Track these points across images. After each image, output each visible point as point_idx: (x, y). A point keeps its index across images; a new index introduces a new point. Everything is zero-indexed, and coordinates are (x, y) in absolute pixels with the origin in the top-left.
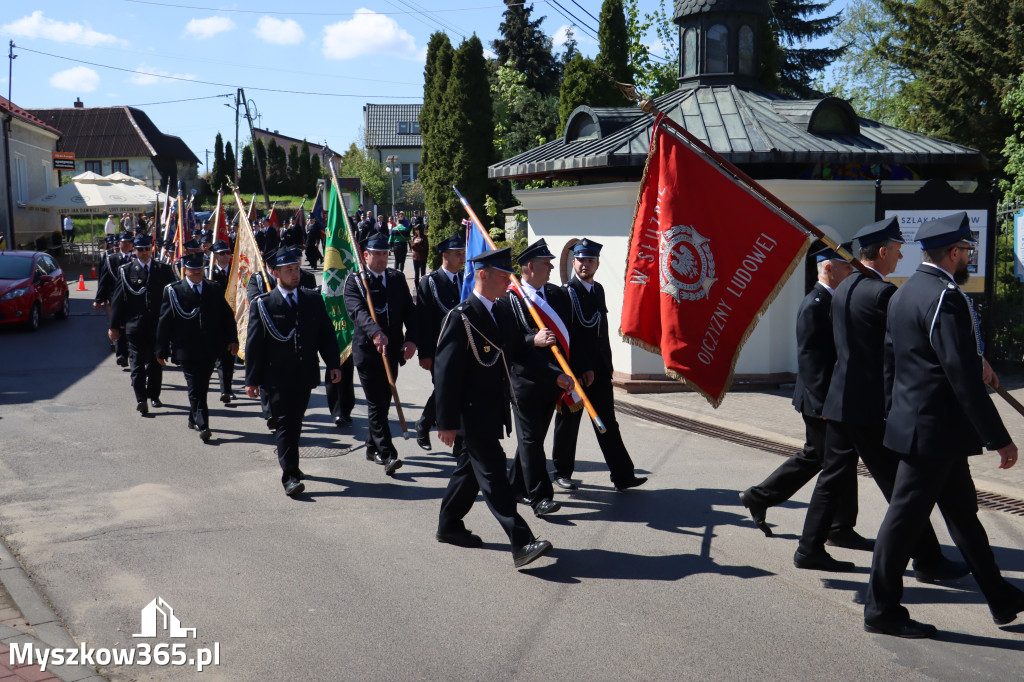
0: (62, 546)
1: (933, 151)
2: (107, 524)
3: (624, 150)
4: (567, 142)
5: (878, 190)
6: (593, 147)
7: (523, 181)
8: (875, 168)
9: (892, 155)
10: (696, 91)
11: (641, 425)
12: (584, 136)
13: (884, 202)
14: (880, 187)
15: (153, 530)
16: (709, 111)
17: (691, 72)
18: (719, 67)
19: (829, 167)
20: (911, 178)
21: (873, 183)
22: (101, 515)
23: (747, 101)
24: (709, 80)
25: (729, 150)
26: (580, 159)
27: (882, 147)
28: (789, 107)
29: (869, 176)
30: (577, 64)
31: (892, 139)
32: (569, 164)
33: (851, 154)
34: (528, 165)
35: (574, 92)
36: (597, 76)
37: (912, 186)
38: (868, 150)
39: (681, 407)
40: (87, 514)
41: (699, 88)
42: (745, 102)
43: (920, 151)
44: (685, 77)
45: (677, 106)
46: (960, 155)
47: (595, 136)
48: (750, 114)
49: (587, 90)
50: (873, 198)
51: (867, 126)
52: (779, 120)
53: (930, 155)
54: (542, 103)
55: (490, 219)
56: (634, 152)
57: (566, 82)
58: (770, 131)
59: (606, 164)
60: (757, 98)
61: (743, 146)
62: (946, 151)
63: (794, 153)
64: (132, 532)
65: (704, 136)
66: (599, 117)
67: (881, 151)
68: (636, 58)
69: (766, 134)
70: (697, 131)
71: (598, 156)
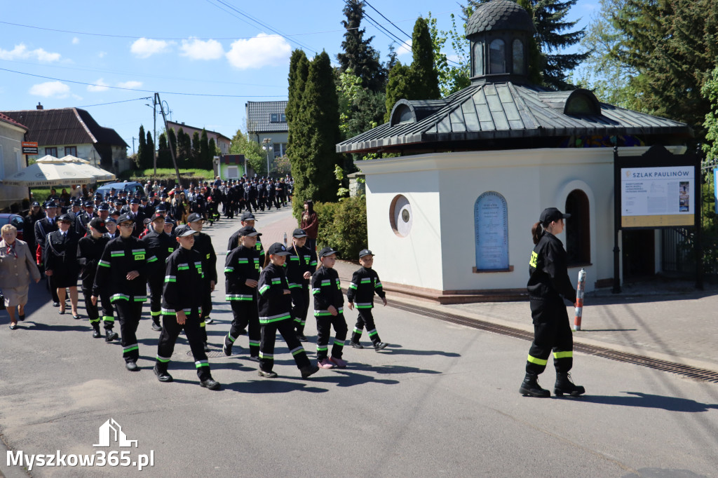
0: (34, 427)
1: (654, 125)
2: (67, 410)
3: (433, 131)
4: (392, 126)
5: (616, 154)
6: (411, 128)
7: (361, 154)
8: (613, 138)
9: (624, 129)
10: (483, 87)
11: (451, 327)
12: (404, 120)
13: (621, 163)
14: (617, 152)
15: (101, 413)
16: (493, 101)
17: (479, 73)
18: (499, 69)
19: (580, 138)
20: (639, 145)
21: (612, 149)
22: (62, 403)
23: (521, 93)
24: (493, 79)
25: (508, 128)
26: (401, 137)
27: (617, 123)
28: (550, 97)
29: (609, 144)
30: (397, 70)
31: (624, 117)
32: (394, 141)
33: (595, 129)
34: (364, 143)
35: (396, 90)
36: (412, 78)
37: (640, 150)
38: (607, 126)
39: (479, 314)
40: (52, 403)
41: (485, 85)
42: (518, 93)
43: (645, 125)
44: (475, 77)
45: (470, 97)
46: (673, 128)
47: (412, 121)
48: (522, 102)
49: (405, 88)
50: (612, 160)
51: (607, 109)
52: (542, 105)
53: (651, 128)
54: (374, 98)
55: (339, 182)
56: (440, 132)
57: (390, 82)
58: (537, 114)
59: (420, 140)
60: (526, 91)
61: (517, 126)
62: (663, 125)
63: (555, 129)
64: (86, 415)
65: (490, 119)
66: (414, 107)
67: (616, 126)
68: (438, 64)
69: (534, 116)
70: (484, 116)
71: (414, 135)
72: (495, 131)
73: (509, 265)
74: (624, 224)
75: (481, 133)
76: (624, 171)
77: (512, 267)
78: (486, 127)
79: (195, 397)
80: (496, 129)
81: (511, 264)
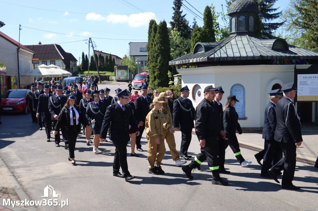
0: (35, 182)
2: (49, 175)
3: (212, 56)
4: (194, 54)
5: (295, 68)
6: (203, 55)
8: (294, 61)
9: (299, 56)
10: (235, 37)
12: (199, 52)
13: (298, 72)
14: (296, 67)
15: (64, 177)
16: (240, 43)
17: (233, 31)
18: (243, 29)
19: (279, 61)
20: (306, 64)
21: (294, 65)
22: (47, 172)
23: (252, 40)
24: (240, 33)
25: (246, 56)
26: (198, 59)
28: (267, 42)
29: (292, 63)
30: (197, 29)
31: (299, 51)
32: (195, 60)
33: (286, 56)
34: (181, 61)
35: (196, 38)
36: (203, 33)
37: (307, 66)
38: (292, 55)
40: (43, 172)
42: (251, 40)
43: (309, 55)
44: (232, 32)
45: (229, 42)
47: (203, 52)
48: (253, 44)
49: (200, 37)
50: (294, 70)
51: (291, 47)
52: (262, 46)
53: (312, 56)
54: (186, 41)
55: (169, 78)
56: (215, 57)
57: (193, 35)
58: (259, 49)
59: (206, 60)
60: (255, 39)
61: (251, 54)
62: (317, 55)
63: (267, 56)
64: (57, 177)
65: (238, 51)
66: (204, 46)
67: (296, 55)
68: (215, 27)
69: (258, 50)
70: (235, 49)
71: (204, 58)
72: (240, 57)
73: (245, 117)
74: (298, 100)
75: (234, 57)
76: (299, 75)
77: (247, 117)
78: (236, 55)
79: (105, 172)
80: (240, 56)
81: (246, 116)
